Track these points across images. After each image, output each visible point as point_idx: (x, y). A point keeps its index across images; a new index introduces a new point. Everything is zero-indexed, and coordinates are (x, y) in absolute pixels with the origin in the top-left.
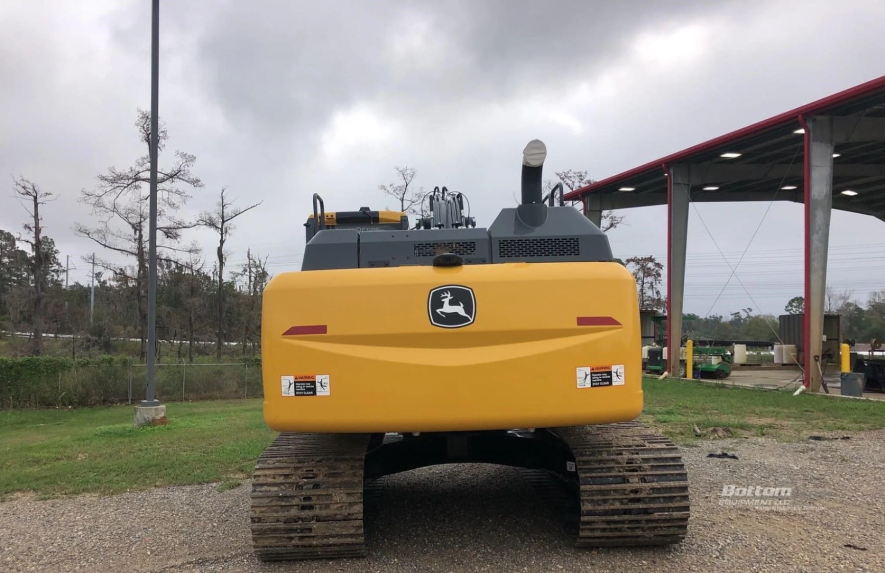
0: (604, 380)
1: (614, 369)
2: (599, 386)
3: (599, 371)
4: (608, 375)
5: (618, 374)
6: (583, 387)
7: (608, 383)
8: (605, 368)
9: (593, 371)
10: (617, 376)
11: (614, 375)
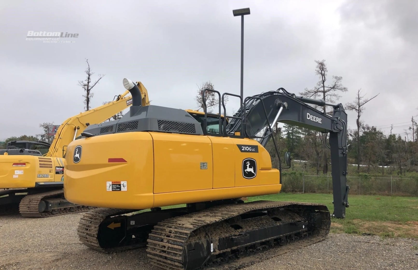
0: (117, 188)
1: (122, 183)
2: (115, 190)
3: (115, 183)
4: (119, 186)
5: (124, 186)
6: (109, 190)
7: (119, 189)
8: (118, 182)
9: (113, 184)
10: (123, 186)
11: (122, 186)
